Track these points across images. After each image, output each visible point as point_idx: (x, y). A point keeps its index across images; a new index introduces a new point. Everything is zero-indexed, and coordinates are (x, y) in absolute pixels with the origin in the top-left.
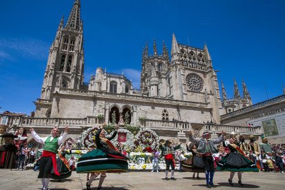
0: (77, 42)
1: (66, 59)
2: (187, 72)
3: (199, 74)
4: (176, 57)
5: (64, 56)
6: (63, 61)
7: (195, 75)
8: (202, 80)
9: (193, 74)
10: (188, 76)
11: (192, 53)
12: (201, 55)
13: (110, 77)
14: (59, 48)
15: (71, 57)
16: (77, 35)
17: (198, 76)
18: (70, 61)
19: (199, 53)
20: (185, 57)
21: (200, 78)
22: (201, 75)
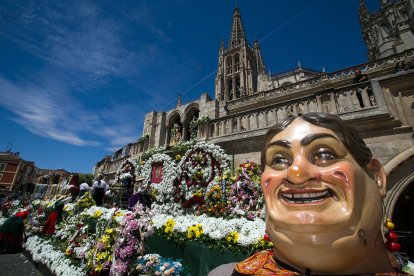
1: (233, 85)
5: (231, 82)
6: (230, 87)
13: (277, 79)
14: (222, 76)
15: (238, 79)
16: (239, 49)
18: (238, 84)
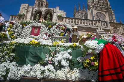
0: (44, 5)
2: (96, 12)
3: (103, 12)
4: (90, 4)
7: (101, 13)
8: (105, 15)
9: (99, 13)
10: (97, 13)
11: (99, 2)
12: (104, 3)
16: (44, 2)
17: (102, 13)
19: (102, 2)
20: (95, 4)
21: (104, 14)
22: (104, 13)
